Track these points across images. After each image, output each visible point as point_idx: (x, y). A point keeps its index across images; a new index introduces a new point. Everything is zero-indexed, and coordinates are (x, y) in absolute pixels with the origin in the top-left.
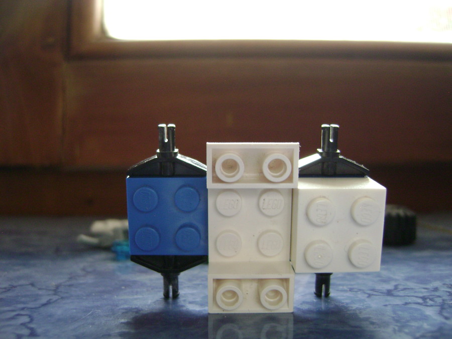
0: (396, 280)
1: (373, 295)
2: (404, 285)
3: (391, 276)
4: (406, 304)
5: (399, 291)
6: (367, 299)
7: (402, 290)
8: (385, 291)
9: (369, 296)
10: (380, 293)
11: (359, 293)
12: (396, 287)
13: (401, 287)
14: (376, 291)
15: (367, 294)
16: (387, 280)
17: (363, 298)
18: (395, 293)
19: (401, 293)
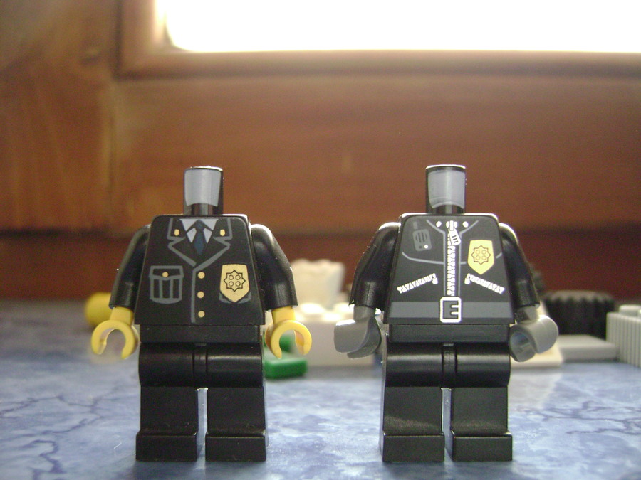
0: (585, 395)
1: (551, 417)
2: (597, 403)
3: (579, 389)
4: (601, 430)
5: (590, 411)
6: (543, 424)
7: (594, 410)
8: (570, 412)
9: (547, 418)
10: (562, 413)
11: (531, 413)
12: (585, 406)
13: (593, 406)
14: (556, 412)
15: (544, 415)
16: (573, 395)
17: (537, 422)
18: (584, 413)
19: (593, 415)
